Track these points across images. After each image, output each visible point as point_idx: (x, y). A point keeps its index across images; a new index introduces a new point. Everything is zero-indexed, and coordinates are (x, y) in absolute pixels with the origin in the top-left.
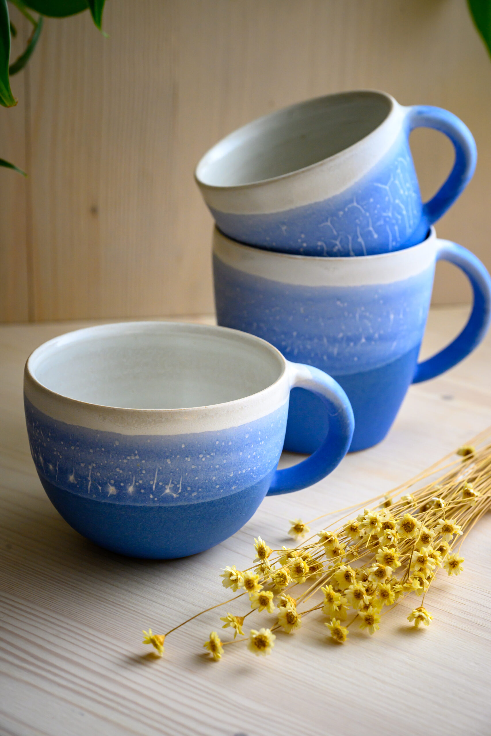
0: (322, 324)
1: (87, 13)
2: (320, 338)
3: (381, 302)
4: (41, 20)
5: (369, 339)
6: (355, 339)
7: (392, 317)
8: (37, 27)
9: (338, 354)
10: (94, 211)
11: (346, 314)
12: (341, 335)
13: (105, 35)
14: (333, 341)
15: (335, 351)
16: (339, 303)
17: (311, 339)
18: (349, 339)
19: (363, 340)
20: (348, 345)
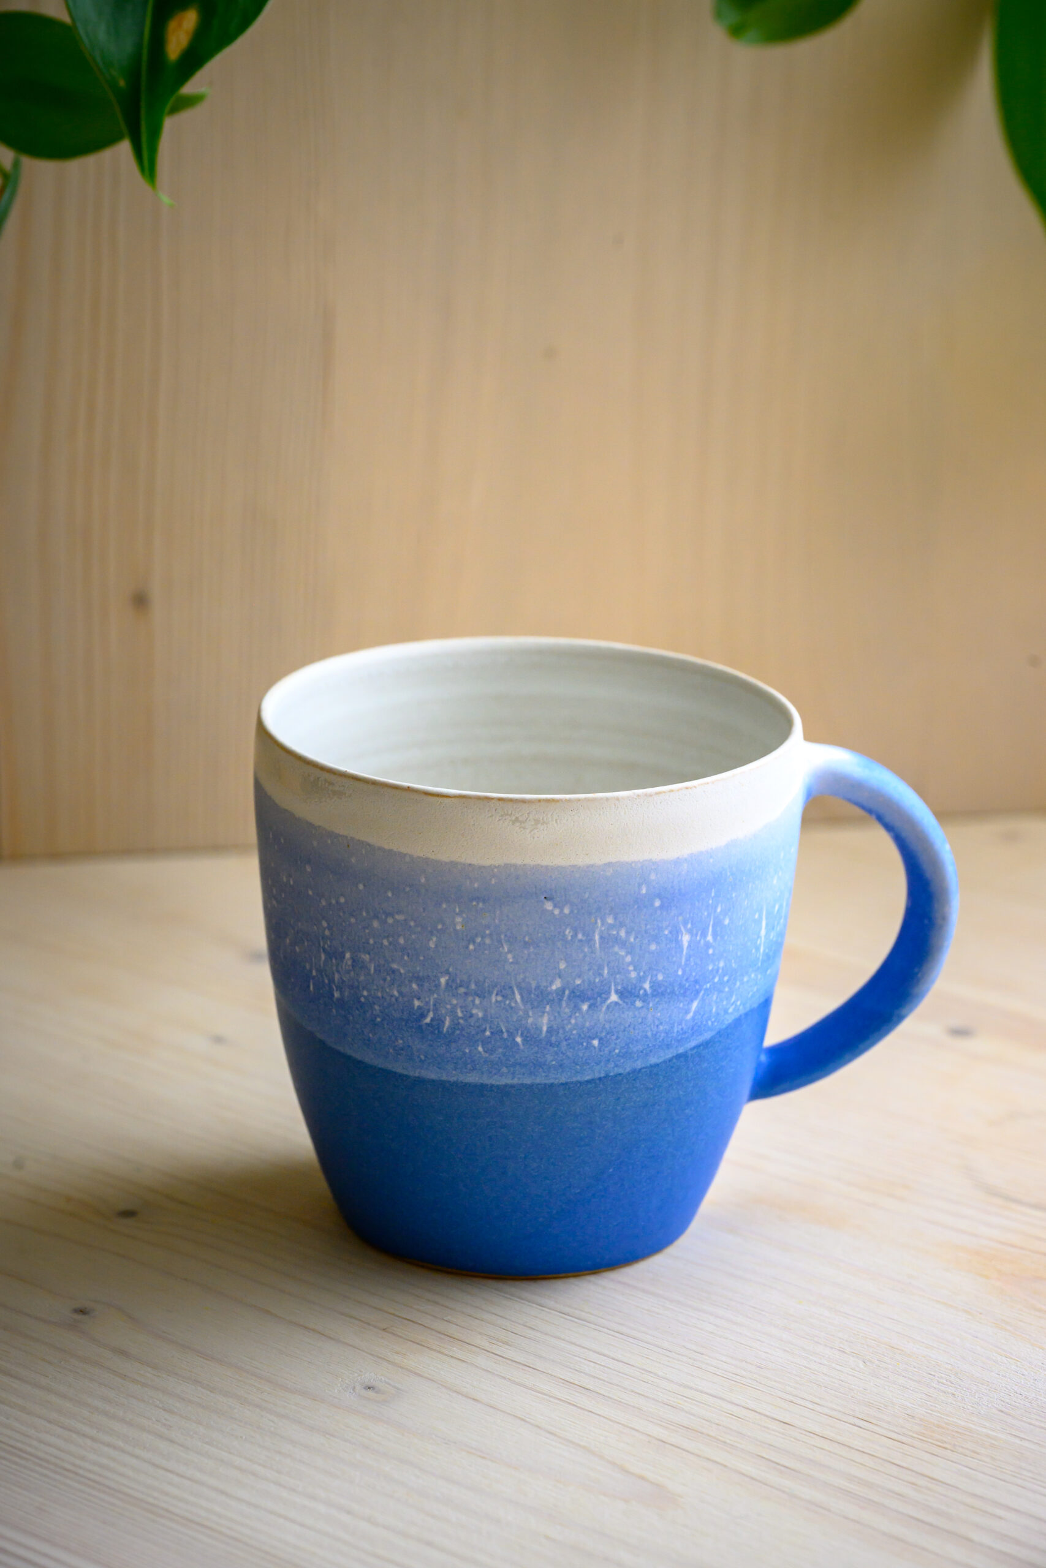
0: (510, 958)
1: (125, 147)
2: (506, 992)
3: (657, 903)
4: (16, 165)
5: (628, 994)
6: (594, 995)
7: (686, 939)
8: (9, 181)
9: (551, 1031)
10: (140, 601)
11: (568, 933)
12: (557, 985)
13: (166, 200)
14: (539, 998)
15: (544, 1022)
16: (549, 906)
17: (482, 994)
18: (577, 996)
19: (614, 997)
20: (576, 1008)
